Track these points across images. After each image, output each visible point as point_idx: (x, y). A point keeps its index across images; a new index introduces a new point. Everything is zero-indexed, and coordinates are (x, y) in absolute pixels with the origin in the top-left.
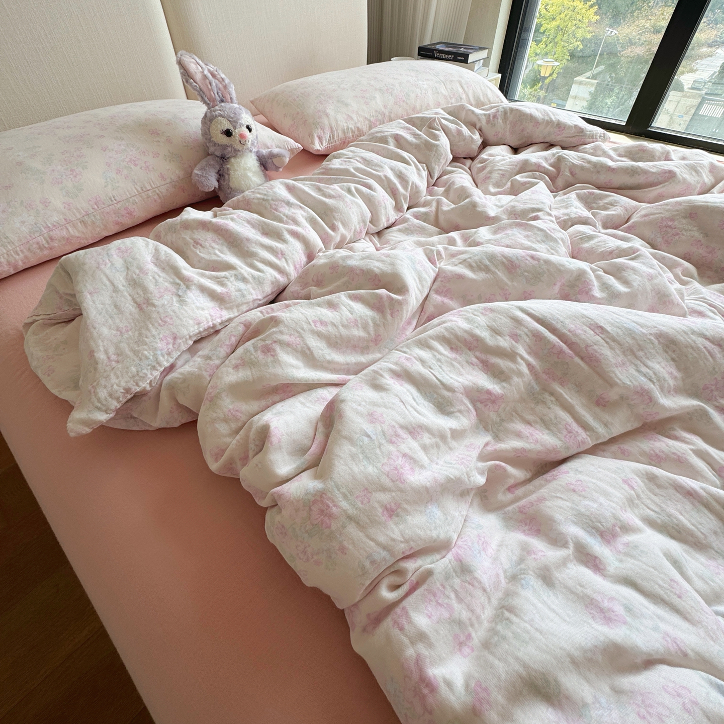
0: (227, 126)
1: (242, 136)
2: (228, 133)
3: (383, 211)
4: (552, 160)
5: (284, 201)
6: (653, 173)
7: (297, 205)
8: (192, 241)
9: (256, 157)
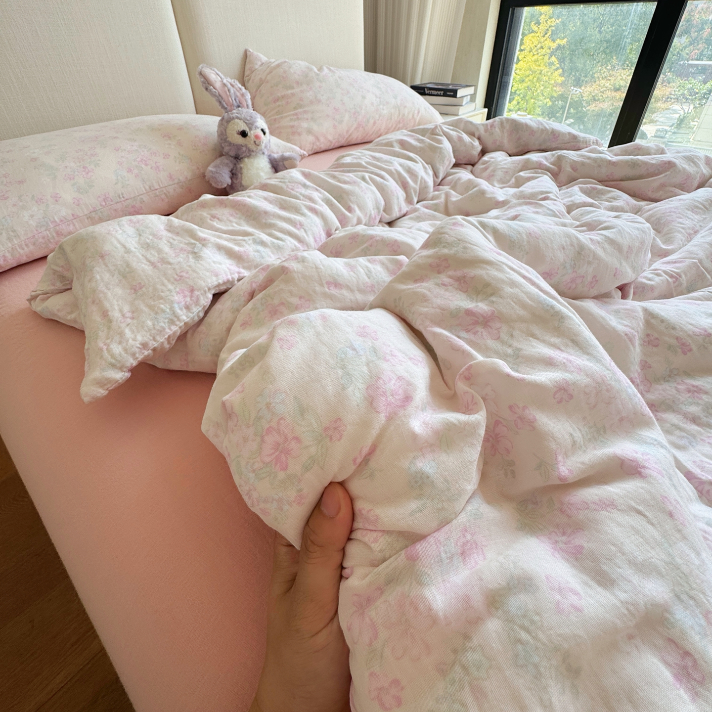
0: (243, 127)
1: (257, 137)
2: (244, 134)
3: (395, 201)
4: (552, 160)
5: (300, 184)
6: (653, 164)
7: (313, 187)
8: (209, 216)
9: (268, 160)
